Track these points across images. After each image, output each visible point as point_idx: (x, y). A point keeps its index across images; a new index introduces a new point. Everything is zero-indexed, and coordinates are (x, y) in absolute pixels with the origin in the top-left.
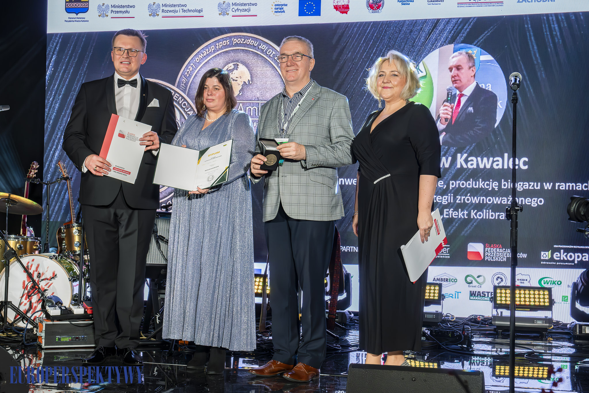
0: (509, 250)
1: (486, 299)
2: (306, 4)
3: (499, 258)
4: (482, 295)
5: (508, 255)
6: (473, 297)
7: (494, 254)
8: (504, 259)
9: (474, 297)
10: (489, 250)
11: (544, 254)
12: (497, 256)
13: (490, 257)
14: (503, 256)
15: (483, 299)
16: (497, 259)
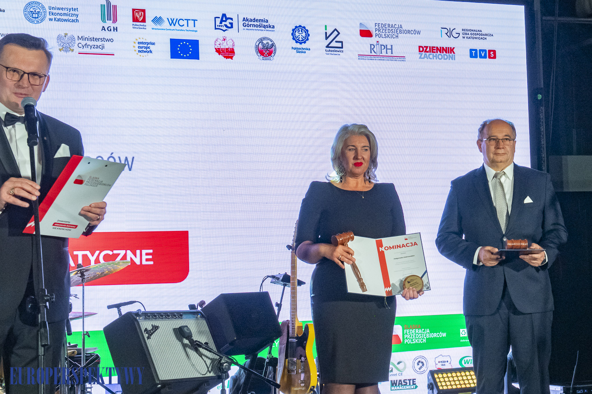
0: (428, 329)
1: (408, 387)
2: (180, 44)
3: (419, 339)
4: (403, 383)
5: (427, 335)
6: (394, 387)
7: (414, 336)
8: (424, 340)
9: (396, 387)
10: (408, 332)
11: (463, 331)
12: (417, 338)
13: (410, 339)
14: (422, 337)
15: (405, 388)
16: (416, 341)
